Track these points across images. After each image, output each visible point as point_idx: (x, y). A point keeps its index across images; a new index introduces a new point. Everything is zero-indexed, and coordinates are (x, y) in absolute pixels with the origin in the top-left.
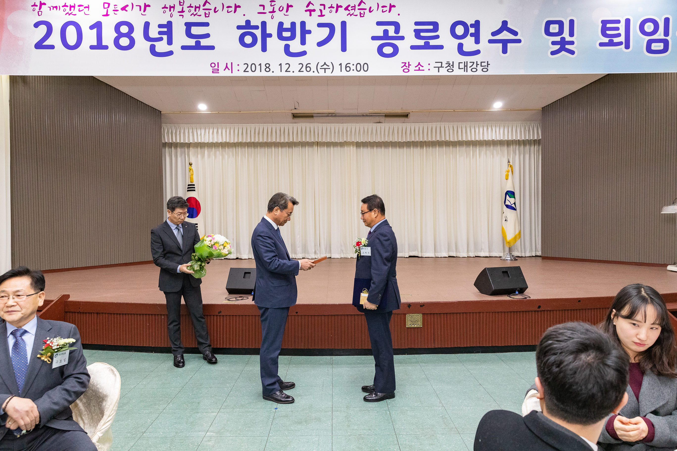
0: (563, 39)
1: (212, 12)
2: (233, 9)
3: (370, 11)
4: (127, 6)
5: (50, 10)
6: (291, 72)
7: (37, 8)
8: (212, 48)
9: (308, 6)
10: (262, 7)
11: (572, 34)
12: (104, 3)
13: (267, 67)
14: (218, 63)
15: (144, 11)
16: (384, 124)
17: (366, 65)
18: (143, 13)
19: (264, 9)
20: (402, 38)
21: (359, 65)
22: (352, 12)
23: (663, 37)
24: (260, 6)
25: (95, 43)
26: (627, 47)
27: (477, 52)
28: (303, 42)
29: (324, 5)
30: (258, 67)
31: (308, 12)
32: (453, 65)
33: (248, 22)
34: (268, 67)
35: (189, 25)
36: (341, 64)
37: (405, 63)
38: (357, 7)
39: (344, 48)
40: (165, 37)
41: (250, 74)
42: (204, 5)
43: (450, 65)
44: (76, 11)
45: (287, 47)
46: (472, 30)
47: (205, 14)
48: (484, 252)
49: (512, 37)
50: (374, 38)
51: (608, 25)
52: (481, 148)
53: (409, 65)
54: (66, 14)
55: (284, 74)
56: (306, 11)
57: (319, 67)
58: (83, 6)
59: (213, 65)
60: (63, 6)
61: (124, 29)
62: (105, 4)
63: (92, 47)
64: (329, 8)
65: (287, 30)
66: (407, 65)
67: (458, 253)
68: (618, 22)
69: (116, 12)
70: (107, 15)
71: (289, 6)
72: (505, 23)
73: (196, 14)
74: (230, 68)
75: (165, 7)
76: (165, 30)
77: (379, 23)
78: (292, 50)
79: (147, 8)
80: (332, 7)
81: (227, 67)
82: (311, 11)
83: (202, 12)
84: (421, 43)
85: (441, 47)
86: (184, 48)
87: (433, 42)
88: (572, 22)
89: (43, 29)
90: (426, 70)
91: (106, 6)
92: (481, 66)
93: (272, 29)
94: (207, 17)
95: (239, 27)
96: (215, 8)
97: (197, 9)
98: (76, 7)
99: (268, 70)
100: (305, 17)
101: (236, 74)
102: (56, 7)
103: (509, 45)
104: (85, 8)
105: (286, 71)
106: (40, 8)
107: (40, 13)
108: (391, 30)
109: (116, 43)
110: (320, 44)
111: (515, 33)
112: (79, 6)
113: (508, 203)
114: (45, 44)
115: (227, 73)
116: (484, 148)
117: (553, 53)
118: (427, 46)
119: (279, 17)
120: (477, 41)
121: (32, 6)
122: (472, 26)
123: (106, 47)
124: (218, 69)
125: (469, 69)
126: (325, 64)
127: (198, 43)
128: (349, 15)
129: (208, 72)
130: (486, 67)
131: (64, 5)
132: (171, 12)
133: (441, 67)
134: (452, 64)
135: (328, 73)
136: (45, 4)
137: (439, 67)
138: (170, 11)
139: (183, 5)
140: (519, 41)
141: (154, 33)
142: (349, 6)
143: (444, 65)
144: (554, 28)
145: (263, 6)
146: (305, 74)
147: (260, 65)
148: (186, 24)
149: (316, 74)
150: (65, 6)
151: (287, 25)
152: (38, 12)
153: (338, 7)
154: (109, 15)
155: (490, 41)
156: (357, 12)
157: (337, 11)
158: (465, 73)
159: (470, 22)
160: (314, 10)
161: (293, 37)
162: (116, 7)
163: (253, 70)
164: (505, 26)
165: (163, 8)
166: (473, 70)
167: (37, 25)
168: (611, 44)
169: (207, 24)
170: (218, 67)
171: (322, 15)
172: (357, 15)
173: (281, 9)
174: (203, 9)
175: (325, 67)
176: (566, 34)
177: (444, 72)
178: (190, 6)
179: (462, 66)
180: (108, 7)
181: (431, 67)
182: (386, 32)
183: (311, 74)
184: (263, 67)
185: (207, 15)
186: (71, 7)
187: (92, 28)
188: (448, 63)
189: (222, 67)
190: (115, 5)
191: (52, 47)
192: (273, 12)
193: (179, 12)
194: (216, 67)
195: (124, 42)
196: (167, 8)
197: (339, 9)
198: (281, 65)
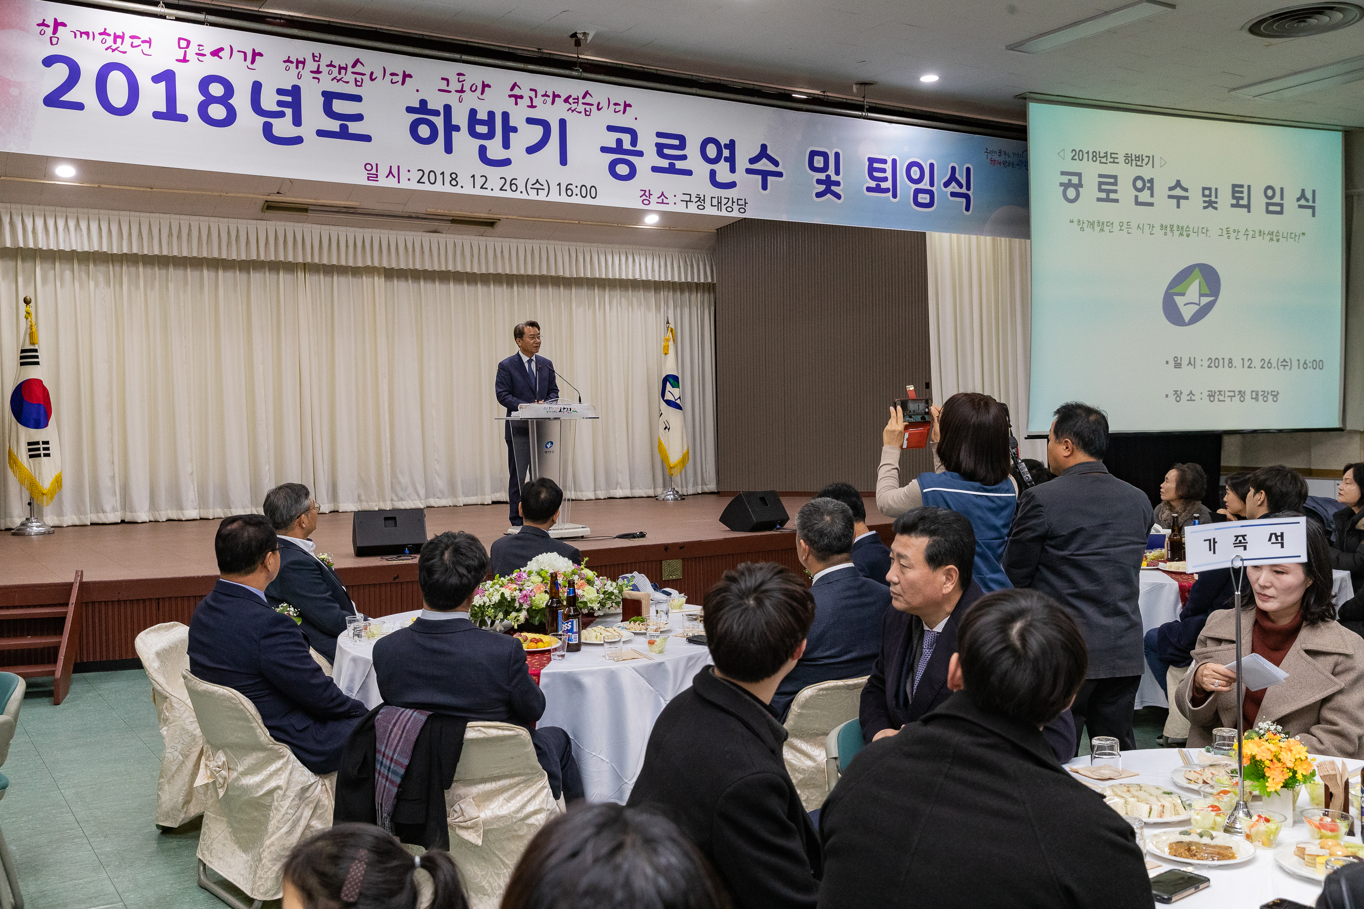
0: (828, 177)
1: (366, 78)
2: (400, 78)
3: (599, 109)
4: (222, 49)
5: (75, 37)
6: (489, 189)
7: (49, 31)
8: (367, 138)
9: (512, 89)
10: (445, 82)
11: (837, 173)
12: (180, 39)
13: (453, 179)
14: (377, 165)
15: (253, 62)
16: (444, 235)
17: (593, 189)
18: (251, 66)
19: (448, 85)
20: (640, 154)
21: (584, 189)
22: (574, 106)
23: (928, 187)
24: (443, 79)
25: (163, 108)
26: (895, 196)
27: (733, 185)
28: (506, 145)
29: (535, 91)
30: (440, 177)
31: (513, 99)
32: (704, 200)
33: (423, 102)
34: (455, 179)
35: (328, 97)
36: (559, 184)
37: (645, 191)
38: (581, 101)
39: (563, 161)
40: (289, 112)
41: (427, 187)
42: (354, 66)
43: (701, 200)
44: (126, 46)
45: (483, 150)
46: (726, 153)
47: (356, 81)
48: (621, 488)
49: (772, 168)
50: (604, 150)
51: (876, 165)
52: (612, 293)
53: (650, 194)
54: (107, 49)
55: (478, 192)
56: (510, 96)
57: (529, 186)
58: (139, 38)
59: (369, 167)
60: (100, 34)
61: (216, 90)
62: (181, 41)
63: (157, 115)
64: (543, 96)
65: (482, 122)
66: (647, 194)
67: (579, 493)
68: (884, 161)
69: (201, 58)
70: (185, 60)
71: (485, 86)
72: (764, 147)
73: (341, 79)
74: (396, 175)
75: (288, 61)
76: (289, 99)
77: (611, 128)
78: (490, 155)
79: (257, 58)
80: (546, 95)
81: (390, 172)
82: (517, 97)
83: (350, 77)
84: (665, 163)
85: (689, 173)
86: (321, 133)
87: (679, 165)
88: (837, 155)
89: (61, 72)
90: (671, 204)
91: (183, 44)
92: (738, 205)
93: (460, 118)
94: (359, 86)
95: (410, 110)
96: (372, 73)
97: (343, 71)
98: (127, 38)
99: (454, 183)
100: (508, 105)
101: (404, 185)
102: (87, 34)
103: (770, 179)
104: (143, 42)
105: (482, 188)
106: (55, 31)
107: (54, 40)
108: (626, 139)
109: (203, 110)
110: (531, 150)
111: (776, 163)
112: (132, 37)
113: (668, 397)
114: (65, 98)
115: (392, 183)
116: (618, 293)
117: (819, 195)
118: (672, 170)
119: (471, 100)
120: (733, 170)
121: (39, 25)
122: (726, 146)
123: (184, 118)
124: (377, 175)
125: (724, 207)
126: (537, 180)
127: (344, 128)
128: (570, 111)
129: (361, 179)
130: (743, 207)
131: (102, 31)
132: (298, 71)
133: (690, 201)
134: (702, 198)
135: (542, 196)
136: (64, 25)
137: (687, 201)
138: (297, 67)
139: (319, 61)
140: (780, 174)
141: (269, 101)
142: (570, 96)
143: (694, 199)
144: (819, 162)
145: (447, 80)
146: (509, 194)
147: (443, 173)
148: (325, 94)
149: (524, 196)
150: (104, 33)
151: (482, 115)
152: (51, 38)
153: (555, 96)
154: (188, 61)
155: (749, 171)
156: (581, 108)
157: (553, 103)
158: (719, 213)
159: (724, 141)
160: (521, 97)
161: (490, 135)
162: (201, 48)
163: (432, 181)
164: (763, 153)
165: (285, 62)
166: (728, 209)
167: (49, 62)
168: (878, 189)
169: (358, 98)
170: (377, 171)
171: (532, 106)
172: (580, 112)
173: (473, 89)
174: (353, 73)
175: (537, 186)
176: (831, 171)
177: (693, 209)
178: (331, 65)
179: (715, 202)
180: (188, 47)
181: (678, 200)
182: (619, 142)
183: (516, 195)
184: (448, 179)
185: (359, 84)
186: (116, 37)
187: (156, 79)
188: (698, 196)
189: (383, 171)
190: (199, 45)
191: (79, 106)
192: (462, 91)
193: (312, 72)
194: (374, 171)
195: (217, 111)
196: (292, 62)
197: (557, 99)
198: (473, 176)
